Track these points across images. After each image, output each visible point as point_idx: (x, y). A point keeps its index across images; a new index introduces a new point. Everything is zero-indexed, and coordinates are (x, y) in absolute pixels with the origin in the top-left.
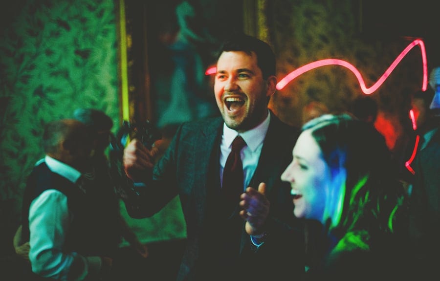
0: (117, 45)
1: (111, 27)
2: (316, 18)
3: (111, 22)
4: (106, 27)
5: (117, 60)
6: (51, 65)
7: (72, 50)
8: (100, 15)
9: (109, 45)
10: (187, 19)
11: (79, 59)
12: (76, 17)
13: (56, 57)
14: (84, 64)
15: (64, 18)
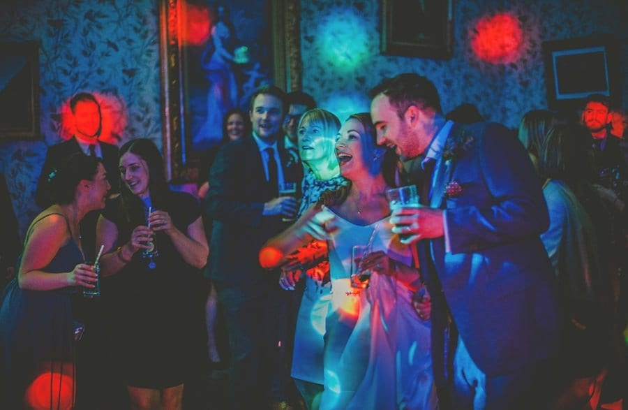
0: (159, 65)
1: (155, 47)
2: (341, 37)
3: (154, 43)
4: (149, 47)
5: (160, 79)
6: (102, 84)
7: (120, 69)
8: (144, 37)
9: (153, 65)
10: (222, 39)
11: (127, 78)
12: (124, 38)
13: (106, 76)
14: (131, 82)
15: (113, 40)
